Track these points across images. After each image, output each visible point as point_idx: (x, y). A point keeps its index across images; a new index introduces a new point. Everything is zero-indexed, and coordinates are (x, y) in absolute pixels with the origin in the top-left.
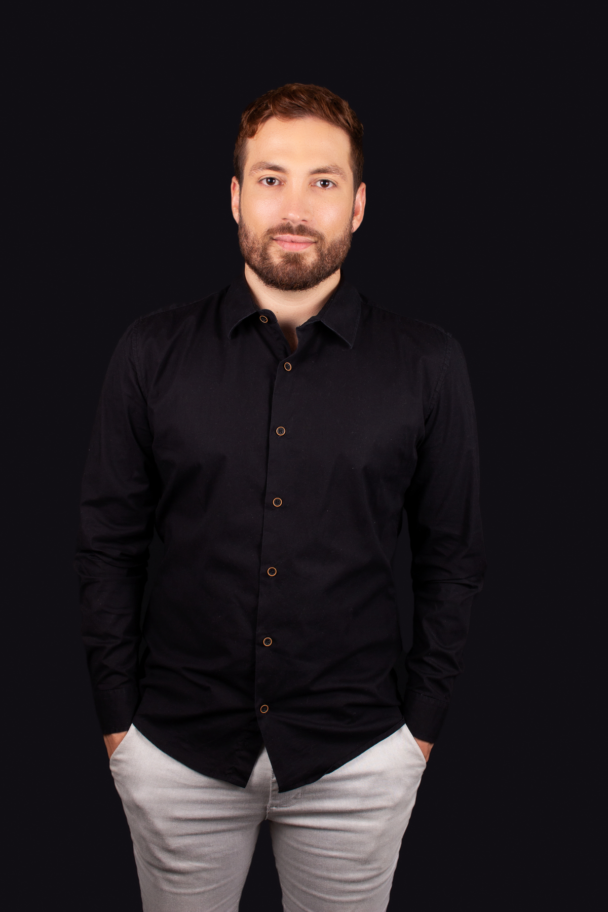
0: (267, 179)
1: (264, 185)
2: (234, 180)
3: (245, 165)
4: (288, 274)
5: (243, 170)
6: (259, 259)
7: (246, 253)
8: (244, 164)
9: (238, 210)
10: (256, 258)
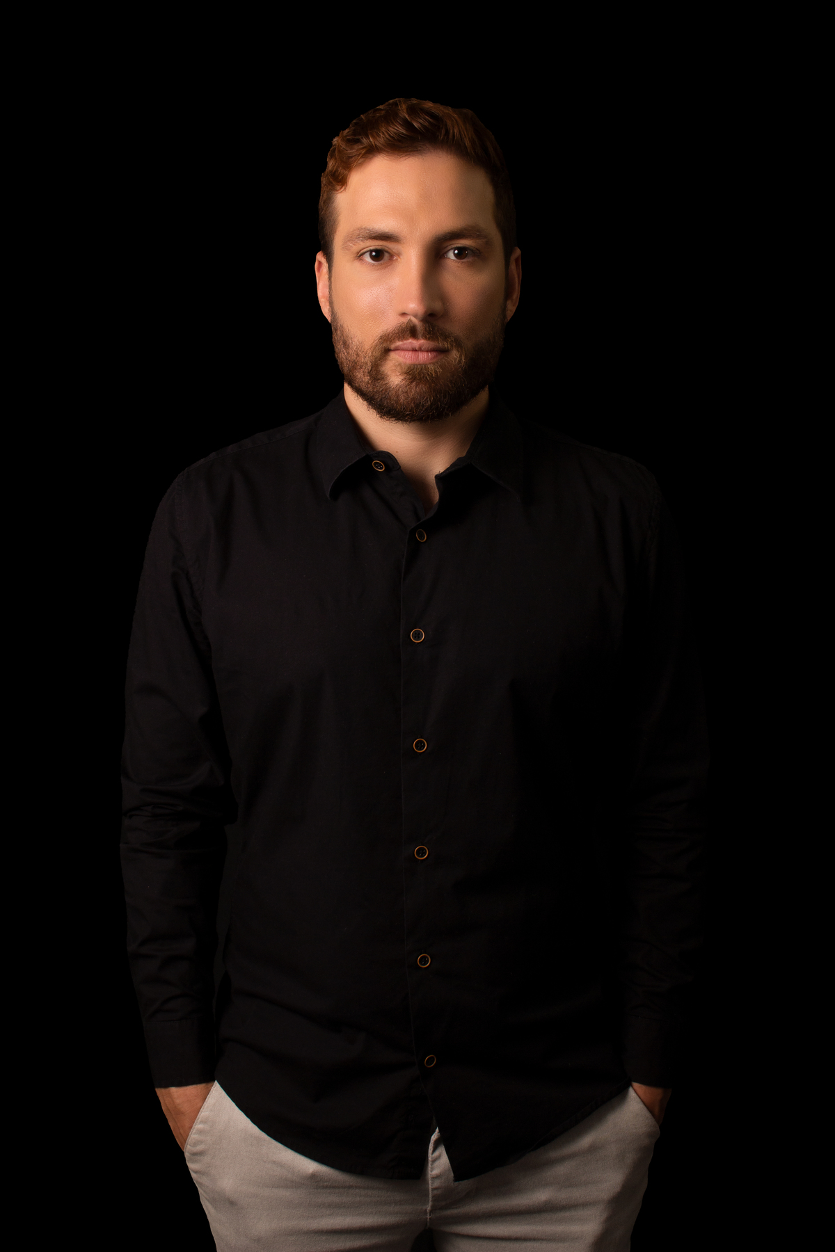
0: (371, 251)
1: (367, 262)
2: (320, 257)
3: (335, 232)
4: (413, 399)
5: (332, 243)
6: (367, 379)
7: (346, 370)
8: (333, 232)
9: (328, 304)
10: (362, 377)
